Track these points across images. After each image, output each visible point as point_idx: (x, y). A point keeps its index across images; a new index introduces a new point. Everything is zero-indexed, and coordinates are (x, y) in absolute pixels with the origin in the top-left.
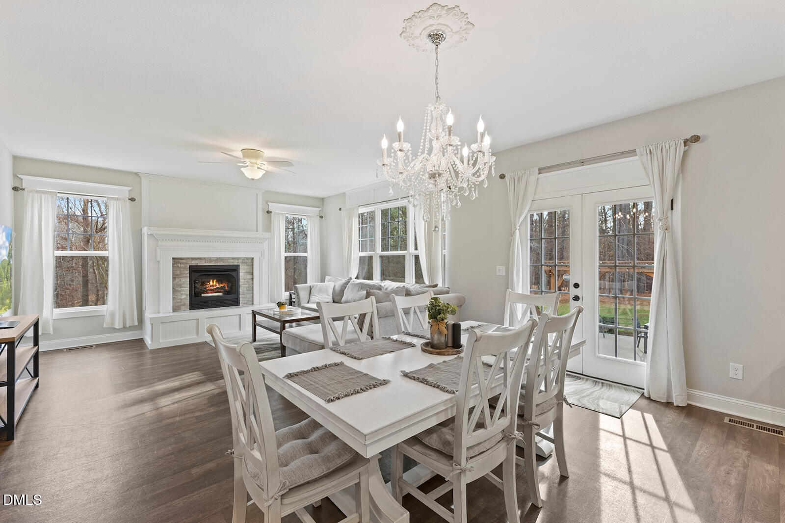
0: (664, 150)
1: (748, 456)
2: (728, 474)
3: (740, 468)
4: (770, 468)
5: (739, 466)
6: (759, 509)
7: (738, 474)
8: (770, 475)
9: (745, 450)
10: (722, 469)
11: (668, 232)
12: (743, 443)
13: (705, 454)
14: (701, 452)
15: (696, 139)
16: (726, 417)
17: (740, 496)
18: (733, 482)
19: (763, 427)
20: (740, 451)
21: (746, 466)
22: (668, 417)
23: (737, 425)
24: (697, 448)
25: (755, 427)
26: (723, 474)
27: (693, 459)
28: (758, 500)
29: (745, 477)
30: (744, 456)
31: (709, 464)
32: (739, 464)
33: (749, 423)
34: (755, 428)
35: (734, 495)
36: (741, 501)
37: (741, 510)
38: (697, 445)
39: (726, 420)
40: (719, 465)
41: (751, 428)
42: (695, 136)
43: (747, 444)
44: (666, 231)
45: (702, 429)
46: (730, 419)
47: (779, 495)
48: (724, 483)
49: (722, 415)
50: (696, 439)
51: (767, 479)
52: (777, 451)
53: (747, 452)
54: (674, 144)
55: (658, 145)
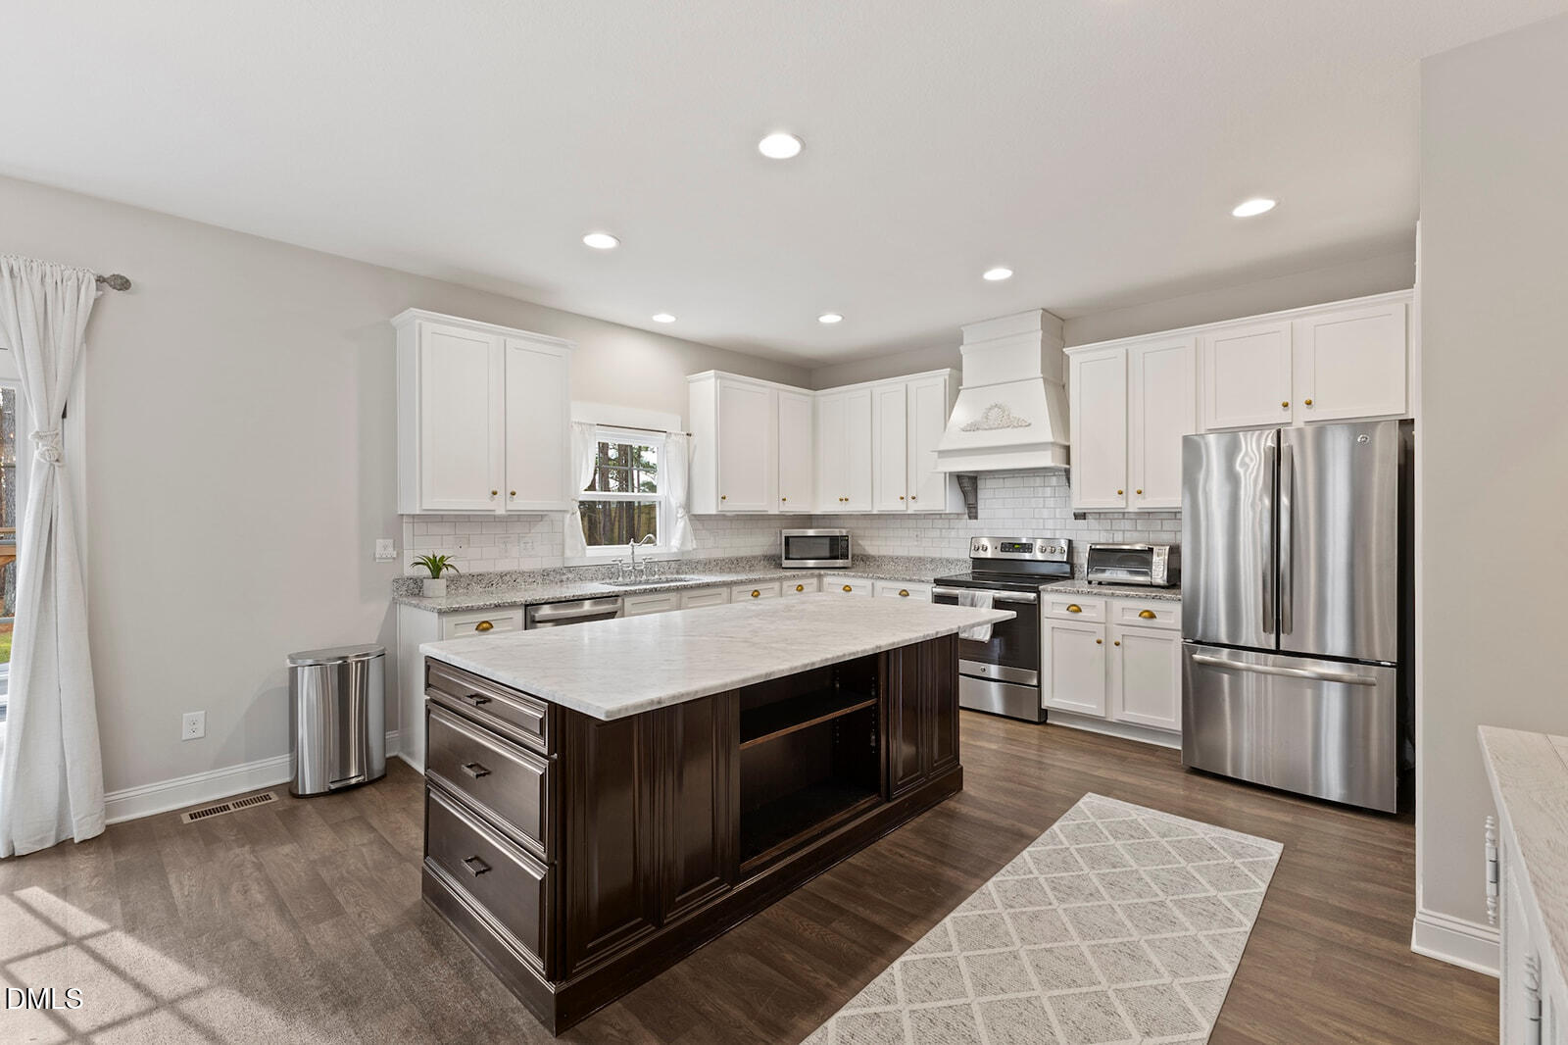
0: (48, 280)
1: (253, 851)
2: (246, 892)
3: (255, 874)
4: (287, 849)
5: (251, 874)
6: (311, 907)
7: (259, 884)
8: (293, 858)
9: (243, 846)
10: (234, 890)
11: (59, 467)
12: (233, 838)
13: (194, 889)
14: (186, 888)
15: (123, 284)
16: (182, 815)
17: (282, 909)
18: (259, 898)
19: (241, 800)
20: (238, 851)
21: (259, 867)
22: (82, 870)
23: (206, 817)
24: (175, 889)
25: (231, 806)
26: (240, 897)
27: (182, 907)
28: (303, 898)
29: (269, 883)
30: (247, 856)
31: (210, 898)
32: (249, 870)
33: (220, 807)
34: (233, 809)
35: (273, 914)
36: (287, 916)
37: (294, 924)
38: (171, 883)
39: (186, 819)
40: (225, 890)
41: (228, 812)
42: (122, 278)
43: (239, 836)
44: (56, 464)
45: (159, 852)
46: (190, 815)
47: (318, 875)
48: (251, 909)
49: (174, 815)
50: (163, 876)
51: (294, 865)
52: (279, 823)
53: (247, 848)
54: (74, 277)
55: (35, 265)
